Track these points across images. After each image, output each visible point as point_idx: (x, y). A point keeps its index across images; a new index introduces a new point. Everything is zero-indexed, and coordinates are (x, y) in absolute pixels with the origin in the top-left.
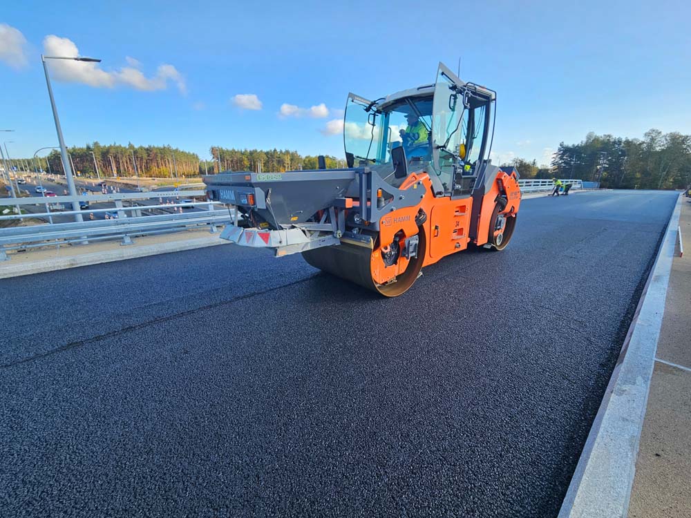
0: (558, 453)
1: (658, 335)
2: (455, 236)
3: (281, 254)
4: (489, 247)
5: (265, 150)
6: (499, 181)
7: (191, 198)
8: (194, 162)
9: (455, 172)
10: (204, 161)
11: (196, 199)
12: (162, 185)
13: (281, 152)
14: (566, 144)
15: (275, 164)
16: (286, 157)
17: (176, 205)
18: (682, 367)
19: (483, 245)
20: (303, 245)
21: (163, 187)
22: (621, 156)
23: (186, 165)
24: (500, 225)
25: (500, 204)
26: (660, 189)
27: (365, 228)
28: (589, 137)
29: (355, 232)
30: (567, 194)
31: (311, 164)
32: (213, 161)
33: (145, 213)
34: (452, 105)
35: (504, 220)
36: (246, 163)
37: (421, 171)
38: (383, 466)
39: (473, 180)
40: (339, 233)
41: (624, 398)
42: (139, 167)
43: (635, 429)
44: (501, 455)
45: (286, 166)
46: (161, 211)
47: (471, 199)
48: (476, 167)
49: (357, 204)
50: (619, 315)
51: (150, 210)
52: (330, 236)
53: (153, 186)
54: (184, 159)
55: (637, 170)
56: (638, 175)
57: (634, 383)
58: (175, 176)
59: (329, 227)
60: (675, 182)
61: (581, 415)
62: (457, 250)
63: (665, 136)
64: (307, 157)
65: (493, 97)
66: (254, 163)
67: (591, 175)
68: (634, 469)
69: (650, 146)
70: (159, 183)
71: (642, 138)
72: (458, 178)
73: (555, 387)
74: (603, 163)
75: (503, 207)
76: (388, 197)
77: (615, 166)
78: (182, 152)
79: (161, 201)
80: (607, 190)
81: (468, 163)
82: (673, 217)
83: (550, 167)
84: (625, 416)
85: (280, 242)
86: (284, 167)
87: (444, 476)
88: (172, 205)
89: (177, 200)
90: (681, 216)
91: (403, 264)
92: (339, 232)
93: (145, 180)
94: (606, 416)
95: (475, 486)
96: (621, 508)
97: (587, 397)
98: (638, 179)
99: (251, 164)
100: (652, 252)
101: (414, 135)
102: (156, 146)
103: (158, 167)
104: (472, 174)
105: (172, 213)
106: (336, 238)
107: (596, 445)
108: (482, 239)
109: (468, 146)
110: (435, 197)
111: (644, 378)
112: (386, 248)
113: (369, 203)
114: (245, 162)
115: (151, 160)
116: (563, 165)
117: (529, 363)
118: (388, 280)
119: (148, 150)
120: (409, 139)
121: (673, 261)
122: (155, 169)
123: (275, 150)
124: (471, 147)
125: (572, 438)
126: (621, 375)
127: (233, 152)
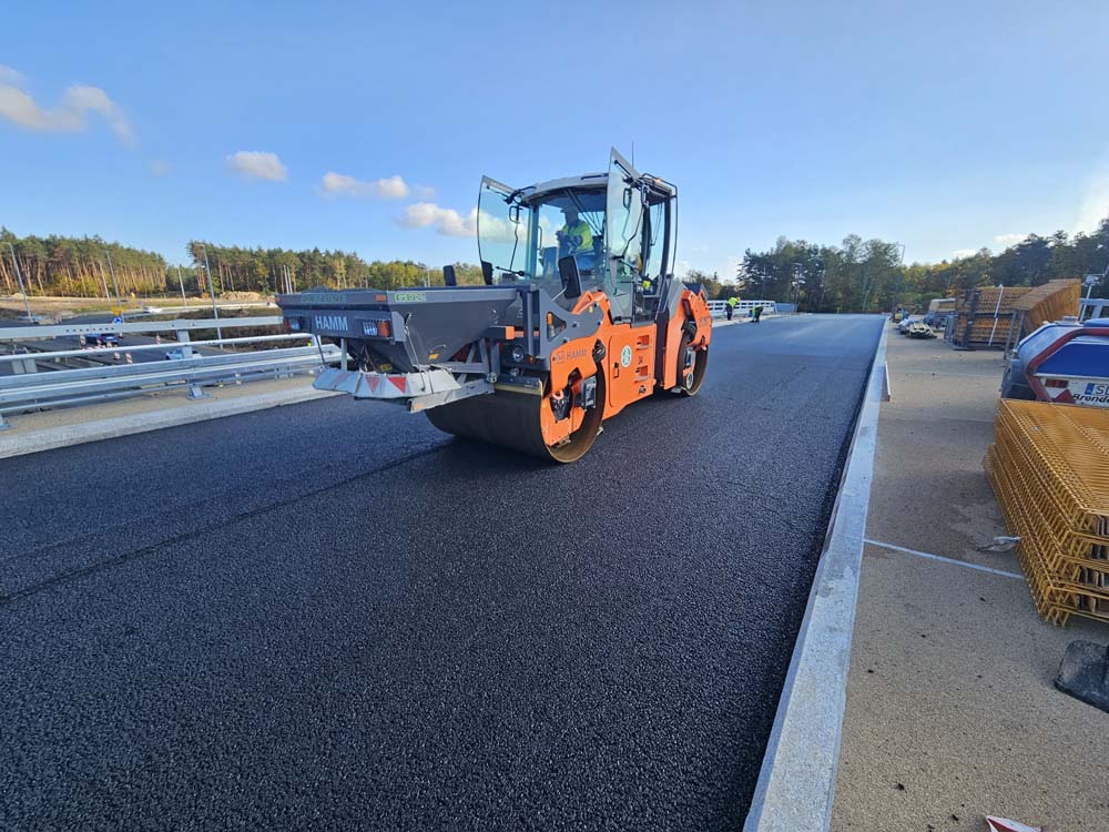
0: (755, 693)
1: (866, 507)
2: (637, 376)
3: (418, 407)
4: (678, 391)
5: (297, 250)
6: (685, 303)
7: (152, 334)
8: (155, 268)
9: (635, 291)
10: (177, 267)
11: (162, 336)
12: (83, 310)
13: (328, 253)
14: (752, 252)
15: (318, 274)
16: (336, 262)
17: (116, 349)
18: (894, 547)
19: (671, 389)
20: (446, 394)
21: (85, 314)
22: (818, 268)
23: (138, 274)
24: (689, 361)
25: (688, 333)
26: (865, 313)
27: (528, 367)
28: (780, 242)
29: (515, 374)
30: (757, 321)
31: (383, 275)
32: (194, 267)
33: (43, 366)
34: (627, 202)
35: (693, 354)
36: (262, 271)
37: (595, 289)
38: (506, 771)
39: (656, 301)
40: (493, 376)
41: (830, 599)
42: (28, 275)
43: (844, 641)
44: (680, 713)
45: (339, 277)
46: (85, 361)
47: (655, 325)
48: (659, 284)
49: (520, 334)
50: (823, 484)
51: (57, 360)
52: (481, 381)
53: (64, 314)
54: (130, 263)
55: (838, 287)
56: (840, 295)
57: (842, 576)
58: (114, 294)
59: (478, 368)
60: (880, 303)
61: (782, 633)
62: (643, 396)
63: (866, 244)
64: (375, 264)
65: (673, 193)
66: (278, 271)
67: (786, 295)
68: (844, 696)
69: (850, 256)
70: (78, 307)
71: (840, 247)
72: (639, 298)
73: (749, 597)
74: (798, 278)
75: (692, 338)
76: (559, 323)
77: (812, 283)
78: (128, 250)
79: (84, 342)
80: (806, 314)
81: (647, 278)
82: (879, 350)
83: (736, 283)
84: (832, 624)
85: (423, 389)
86: (336, 279)
87: (601, 765)
88: (110, 349)
89: (119, 340)
90: (888, 347)
91: (578, 416)
92: (493, 374)
93: (46, 301)
94: (810, 629)
95: (645, 770)
96: (831, 756)
97: (788, 606)
98: (839, 299)
99: (271, 274)
100: (858, 396)
101: (575, 238)
102: (68, 237)
103: (74, 276)
104: (654, 293)
105: (109, 364)
106: (488, 382)
107: (799, 671)
108: (670, 381)
109: (645, 255)
110: (612, 323)
111: (852, 568)
112: (558, 395)
113: (536, 333)
114: (260, 270)
115: (58, 263)
116: (751, 280)
117: (716, 566)
118: (558, 440)
119: (50, 245)
120: (569, 244)
121: (881, 408)
122: (66, 280)
123: (316, 251)
124: (648, 257)
125: (771, 667)
126: (826, 567)
127: (236, 252)
